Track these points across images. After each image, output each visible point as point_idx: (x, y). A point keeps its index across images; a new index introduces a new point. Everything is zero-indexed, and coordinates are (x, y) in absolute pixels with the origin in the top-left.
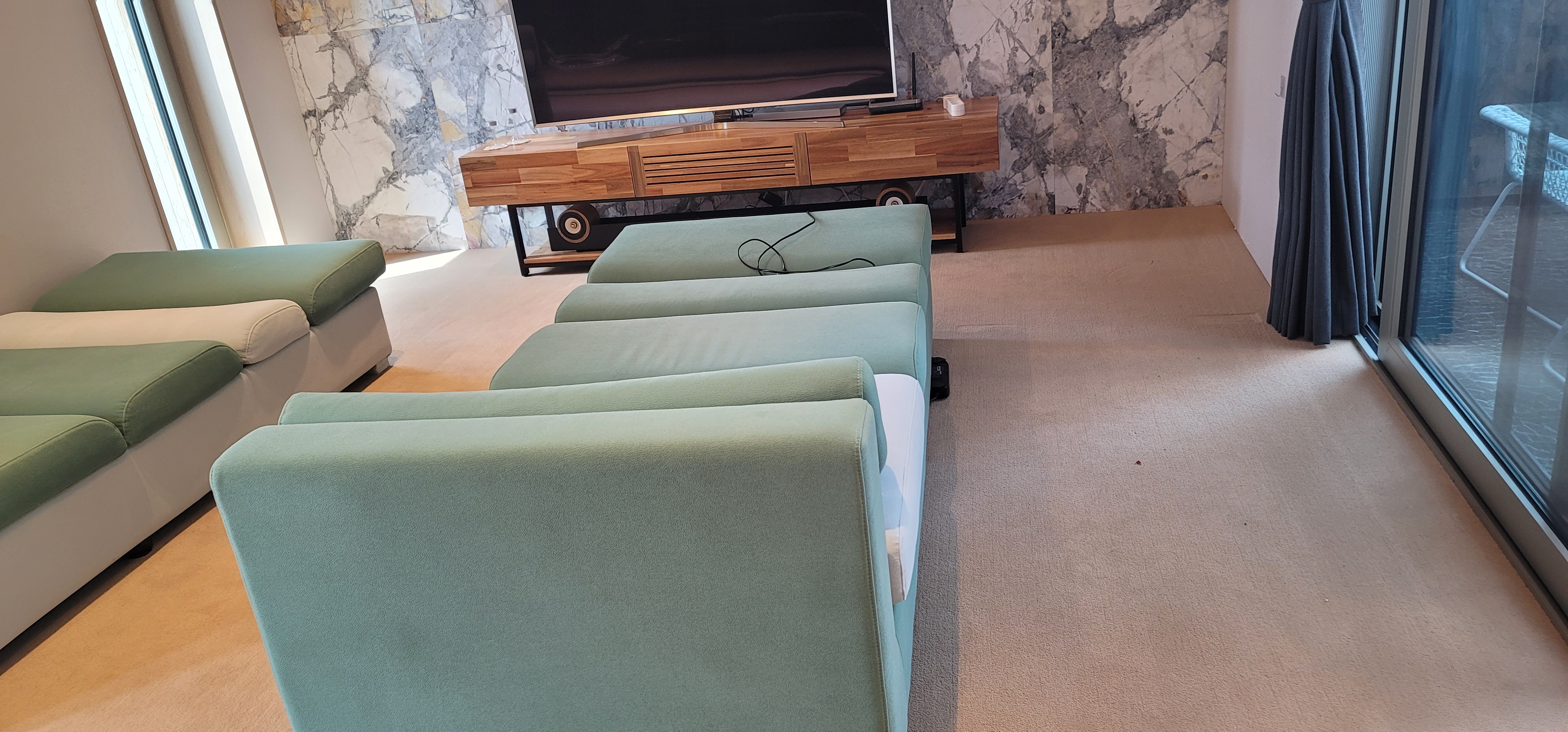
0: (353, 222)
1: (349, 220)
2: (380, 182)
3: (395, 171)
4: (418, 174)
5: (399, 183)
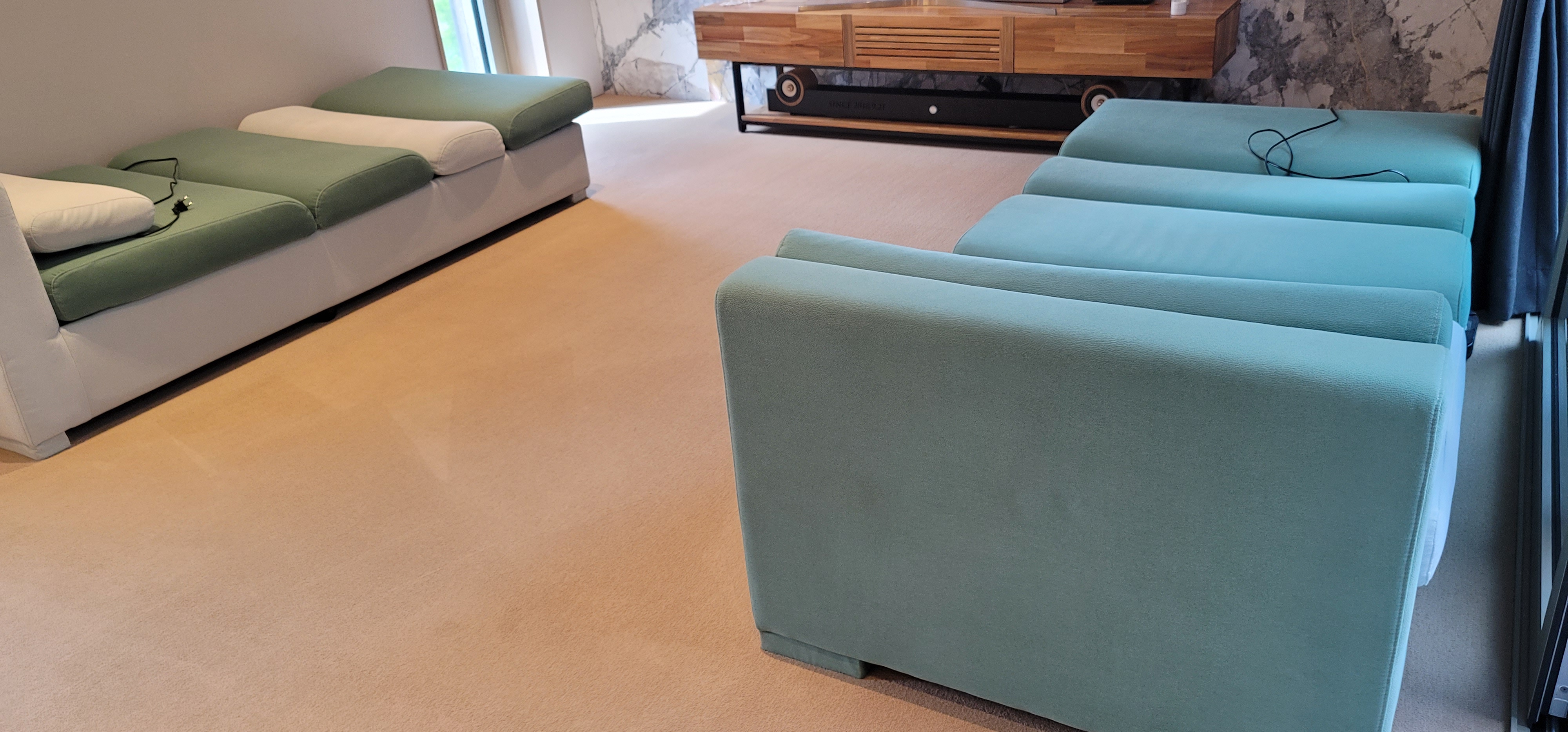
0: (616, 62)
1: (613, 61)
2: (641, 27)
3: (654, 18)
4: (673, 23)
5: (657, 30)
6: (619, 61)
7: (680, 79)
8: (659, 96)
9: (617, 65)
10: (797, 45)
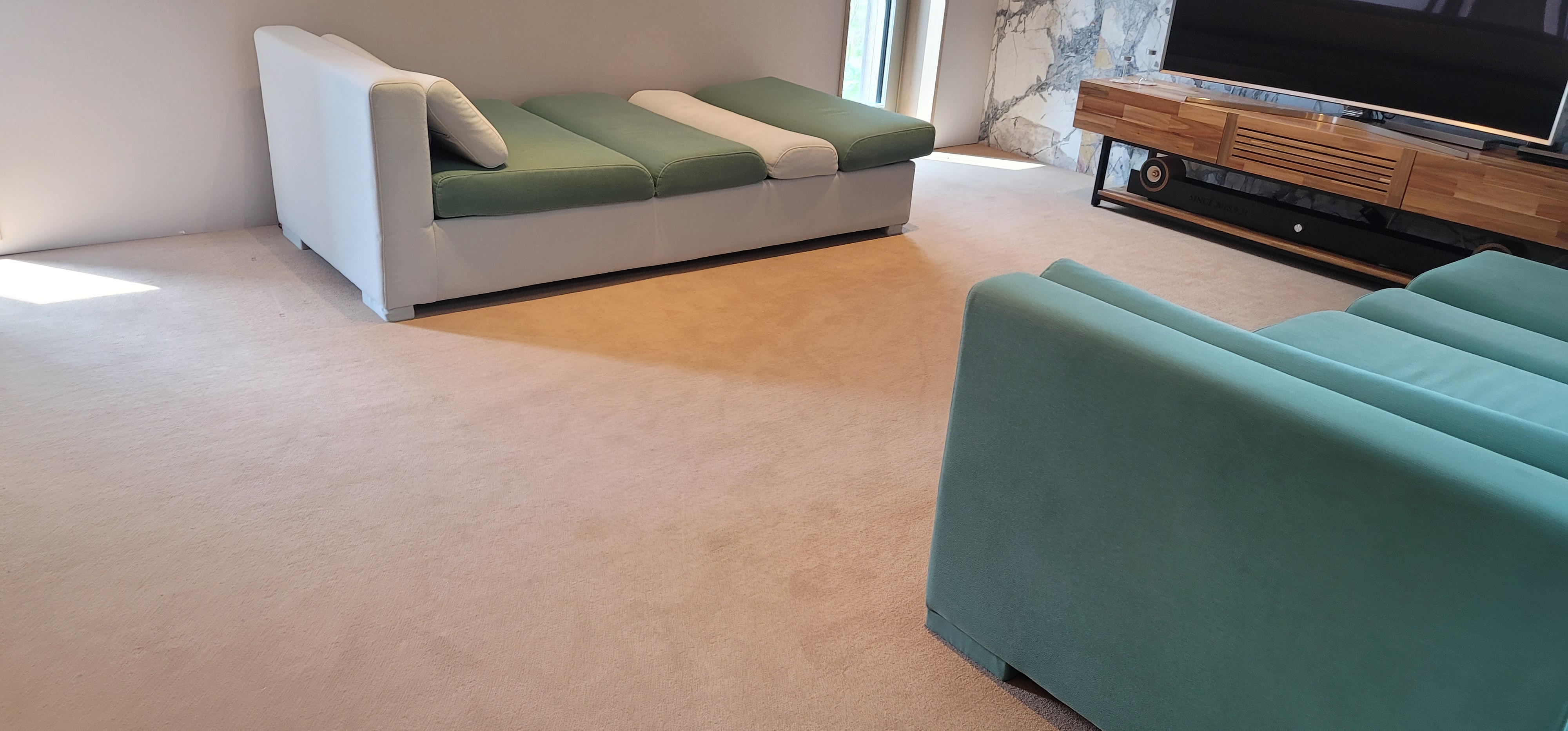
0: (998, 116)
1: (995, 114)
2: (1030, 88)
3: (1046, 82)
4: (1062, 90)
5: (1045, 93)
6: (1001, 116)
7: (1052, 145)
8: (1028, 156)
9: (998, 119)
10: (1173, 133)
